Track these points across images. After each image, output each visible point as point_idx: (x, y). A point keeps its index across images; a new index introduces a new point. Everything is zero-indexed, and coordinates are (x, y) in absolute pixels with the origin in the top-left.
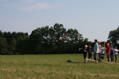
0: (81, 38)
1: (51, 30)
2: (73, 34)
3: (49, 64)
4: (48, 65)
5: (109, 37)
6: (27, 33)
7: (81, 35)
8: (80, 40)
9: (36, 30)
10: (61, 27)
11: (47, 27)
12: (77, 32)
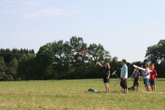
0: (108, 56)
1: (66, 45)
2: (96, 51)
3: (64, 94)
4: (62, 96)
5: (147, 55)
6: (33, 51)
7: (107, 52)
8: (106, 59)
9: (45, 46)
10: (80, 42)
11: (61, 42)
12: (102, 49)
